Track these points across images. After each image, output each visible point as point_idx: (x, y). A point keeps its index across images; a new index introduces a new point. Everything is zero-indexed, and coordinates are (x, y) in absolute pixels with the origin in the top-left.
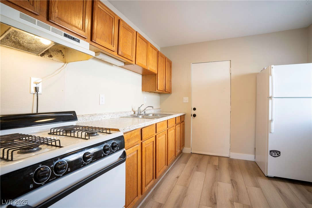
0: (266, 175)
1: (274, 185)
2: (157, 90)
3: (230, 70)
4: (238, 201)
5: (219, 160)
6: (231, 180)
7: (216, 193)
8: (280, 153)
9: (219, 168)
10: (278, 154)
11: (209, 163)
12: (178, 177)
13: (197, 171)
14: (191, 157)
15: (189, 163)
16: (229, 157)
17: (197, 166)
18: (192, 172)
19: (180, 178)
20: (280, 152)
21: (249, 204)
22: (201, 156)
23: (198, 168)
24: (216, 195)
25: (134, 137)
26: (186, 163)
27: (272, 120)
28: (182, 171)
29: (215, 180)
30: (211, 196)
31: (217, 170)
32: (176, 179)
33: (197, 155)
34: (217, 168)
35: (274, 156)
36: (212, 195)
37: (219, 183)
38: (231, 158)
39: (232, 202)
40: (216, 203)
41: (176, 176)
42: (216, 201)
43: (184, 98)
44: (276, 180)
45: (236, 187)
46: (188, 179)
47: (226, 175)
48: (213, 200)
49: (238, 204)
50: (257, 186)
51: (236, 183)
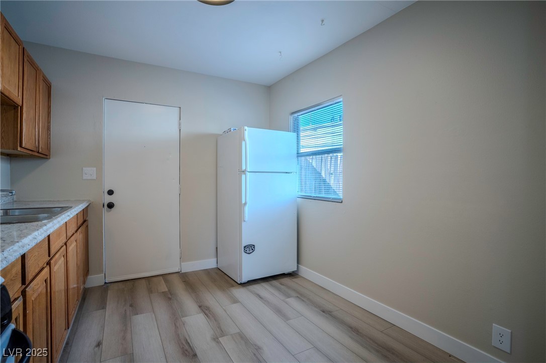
0: (239, 282)
1: (252, 292)
2: (19, 149)
3: (180, 124)
4: (223, 334)
5: (166, 281)
6: (200, 307)
7: (188, 338)
8: (254, 248)
9: (171, 294)
10: (252, 249)
11: (150, 291)
12: (99, 344)
13: (135, 315)
14: (109, 292)
15: (111, 305)
16: (179, 271)
17: (131, 306)
18: (125, 321)
19: (104, 343)
20: (254, 246)
21: (238, 331)
22: (128, 283)
23: (135, 308)
24: (189, 341)
25: (11, 280)
26: (104, 308)
27: (245, 204)
28: (103, 327)
29: (176, 318)
30: (183, 348)
31: (170, 299)
32: (97, 349)
33: (119, 284)
34: (169, 296)
35: (249, 253)
36: (183, 345)
37: (184, 319)
38: (183, 272)
39: (215, 339)
40: (195, 355)
41: (95, 344)
42: (193, 351)
43: (84, 168)
44: (251, 285)
45: (211, 314)
46: (124, 338)
47: (188, 302)
48: (188, 352)
49: (225, 338)
50: (235, 301)
51: (208, 308)
